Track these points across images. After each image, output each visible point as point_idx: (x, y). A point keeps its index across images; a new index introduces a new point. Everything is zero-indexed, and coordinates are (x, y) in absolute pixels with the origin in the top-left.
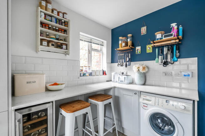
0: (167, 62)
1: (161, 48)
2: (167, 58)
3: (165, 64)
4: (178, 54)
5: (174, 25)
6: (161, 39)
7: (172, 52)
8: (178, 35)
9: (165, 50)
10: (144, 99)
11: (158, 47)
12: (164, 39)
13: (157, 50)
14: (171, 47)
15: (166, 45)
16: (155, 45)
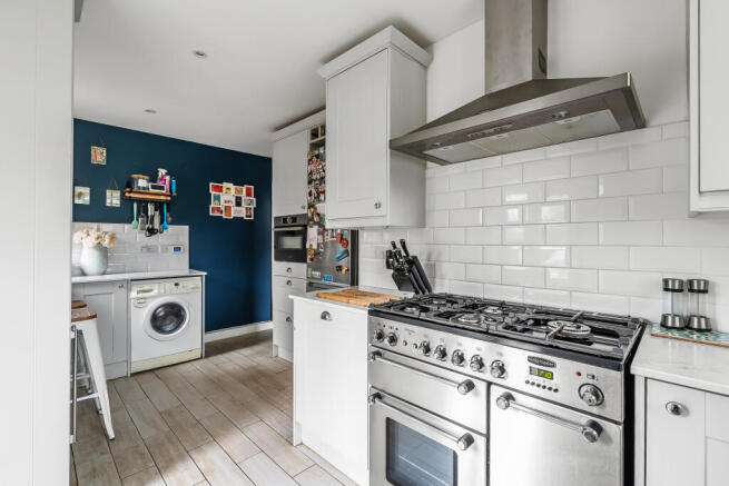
0: (153, 229)
1: (143, 204)
2: (152, 222)
3: (152, 232)
4: (170, 219)
5: (162, 172)
6: (144, 188)
7: (162, 214)
8: (171, 191)
9: (150, 208)
10: (138, 292)
11: (139, 201)
12: (152, 190)
13: (135, 205)
14: (159, 205)
15: (152, 201)
16: (132, 195)
